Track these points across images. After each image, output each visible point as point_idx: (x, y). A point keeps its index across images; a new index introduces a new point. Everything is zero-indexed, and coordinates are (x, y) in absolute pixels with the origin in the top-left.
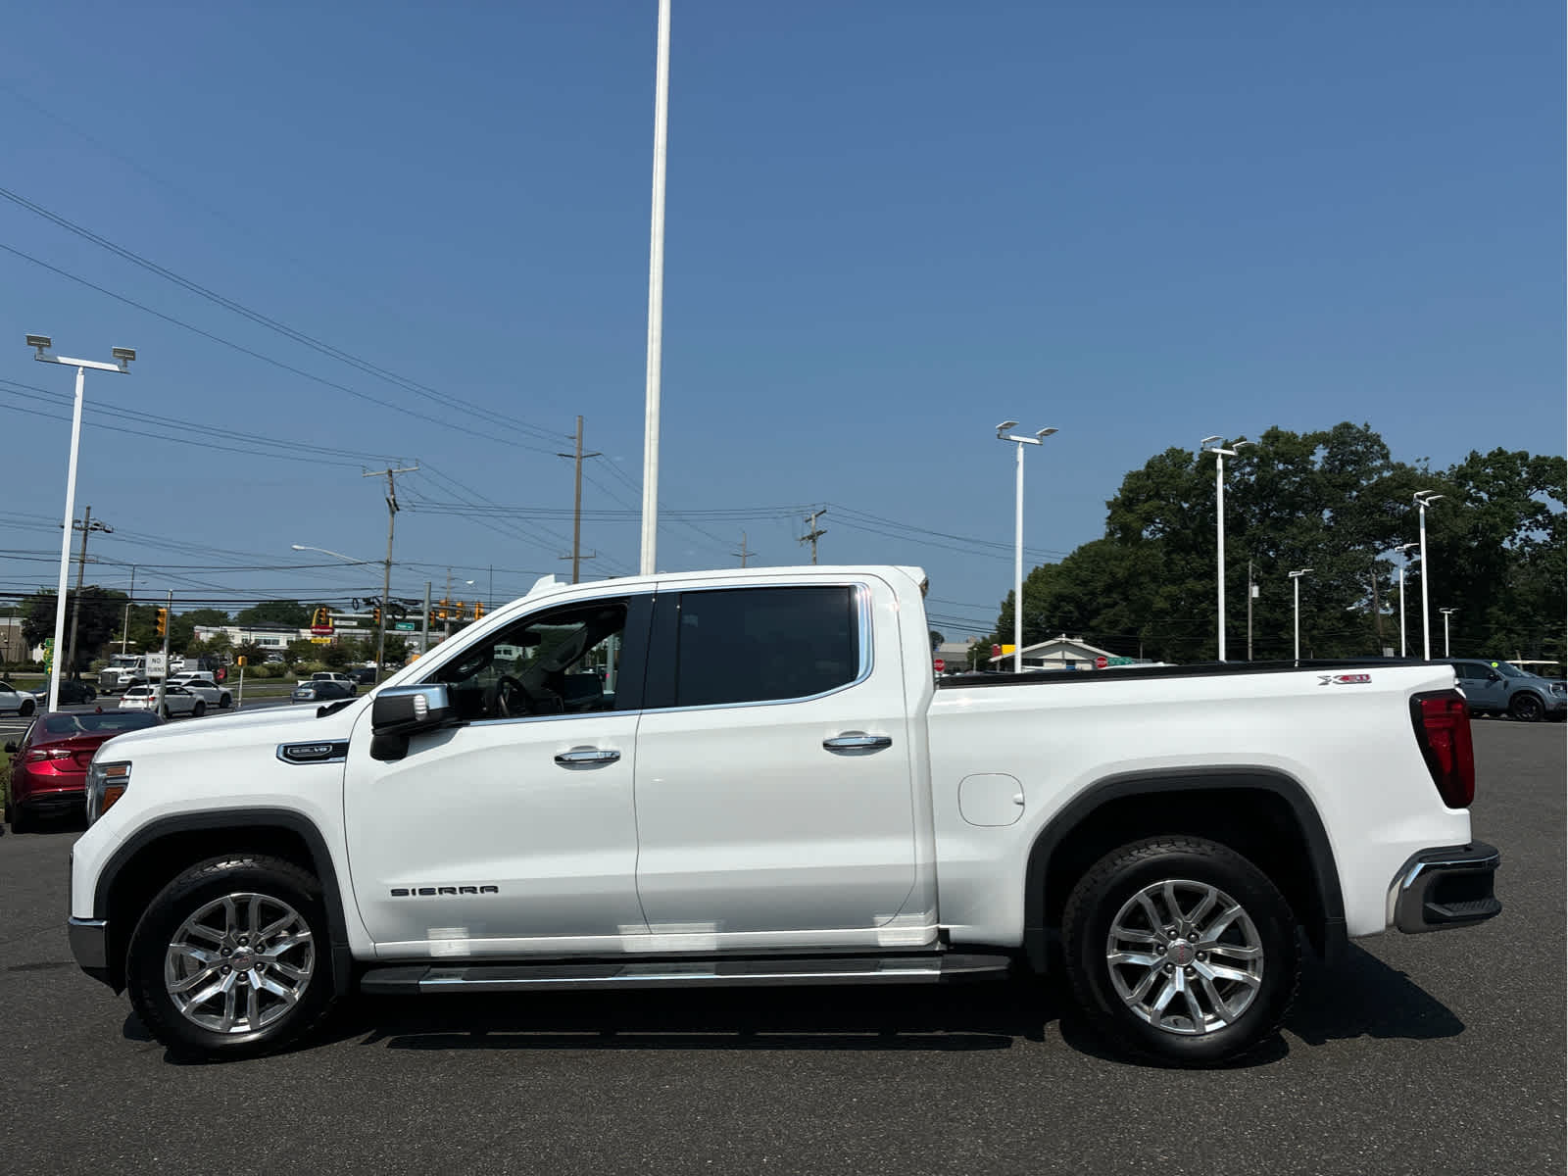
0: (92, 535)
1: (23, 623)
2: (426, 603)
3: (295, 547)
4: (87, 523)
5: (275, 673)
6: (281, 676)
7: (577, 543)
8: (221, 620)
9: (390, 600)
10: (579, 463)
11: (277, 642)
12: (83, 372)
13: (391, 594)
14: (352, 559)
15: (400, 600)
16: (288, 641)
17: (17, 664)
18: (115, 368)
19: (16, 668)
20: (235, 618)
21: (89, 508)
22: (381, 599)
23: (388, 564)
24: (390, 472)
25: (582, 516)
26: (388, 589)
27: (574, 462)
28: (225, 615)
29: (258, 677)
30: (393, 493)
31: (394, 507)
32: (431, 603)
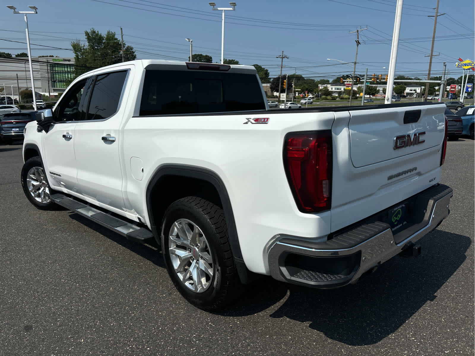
0: (284, 59)
1: (270, 85)
2: (366, 76)
3: (328, 59)
4: (283, 56)
5: (333, 98)
6: (335, 99)
7: (432, 51)
8: (328, 83)
9: (355, 75)
10: (436, 19)
11: (340, 89)
12: (224, 12)
13: (356, 73)
14: (343, 62)
15: (359, 75)
16: (344, 89)
17: (270, 96)
18: (231, 9)
19: (270, 97)
20: (332, 82)
21: (283, 52)
22: (352, 75)
23: (355, 63)
24: (358, 31)
25: (435, 39)
26: (355, 71)
27: (434, 18)
28: (329, 81)
29: (328, 100)
30: (358, 38)
31: (358, 43)
32: (367, 75)
